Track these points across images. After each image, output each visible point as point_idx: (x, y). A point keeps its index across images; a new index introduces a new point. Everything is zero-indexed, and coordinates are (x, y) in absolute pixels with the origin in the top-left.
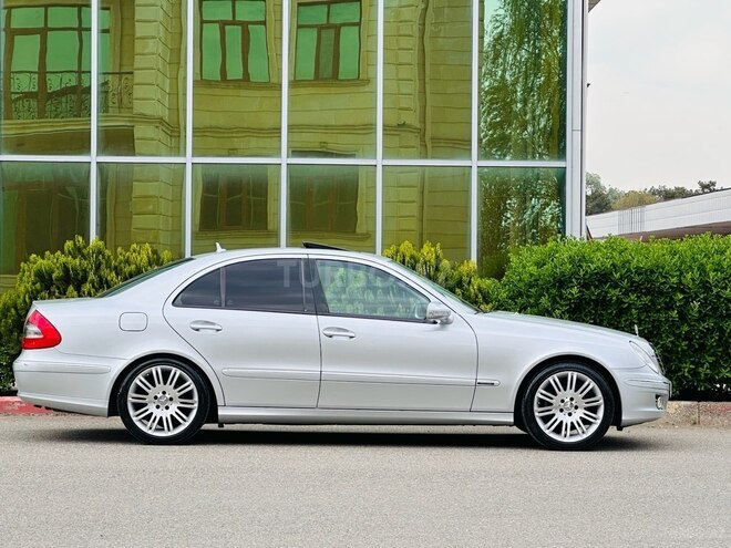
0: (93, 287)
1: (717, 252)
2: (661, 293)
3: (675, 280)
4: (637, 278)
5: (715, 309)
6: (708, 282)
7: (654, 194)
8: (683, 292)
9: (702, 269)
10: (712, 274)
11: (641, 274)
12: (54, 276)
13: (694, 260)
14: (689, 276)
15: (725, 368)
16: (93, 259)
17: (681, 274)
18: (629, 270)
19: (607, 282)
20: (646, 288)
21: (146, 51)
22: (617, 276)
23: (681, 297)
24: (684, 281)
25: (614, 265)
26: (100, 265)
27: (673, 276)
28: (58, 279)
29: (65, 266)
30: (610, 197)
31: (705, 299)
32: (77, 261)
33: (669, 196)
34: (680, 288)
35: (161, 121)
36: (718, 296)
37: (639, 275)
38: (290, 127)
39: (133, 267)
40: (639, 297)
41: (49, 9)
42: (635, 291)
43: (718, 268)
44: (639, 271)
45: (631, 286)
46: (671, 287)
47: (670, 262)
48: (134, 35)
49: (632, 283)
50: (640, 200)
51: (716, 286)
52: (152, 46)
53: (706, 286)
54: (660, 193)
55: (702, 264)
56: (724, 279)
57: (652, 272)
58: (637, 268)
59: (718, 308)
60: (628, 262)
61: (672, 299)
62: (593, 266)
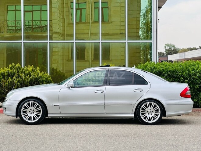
0: (16, 77)
1: (193, 65)
2: (177, 77)
3: (181, 74)
4: (170, 73)
5: (192, 82)
6: (190, 74)
7: (188, 49)
8: (183, 77)
9: (189, 70)
10: (191, 72)
11: (171, 72)
12: (5, 74)
13: (186, 68)
14: (185, 72)
15: (195, 99)
16: (16, 70)
17: (183, 72)
18: (167, 71)
19: (161, 74)
20: (172, 76)
21: (55, 15)
22: (164, 73)
23: (182, 78)
24: (183, 74)
25: (163, 70)
26: (19, 71)
27: (180, 73)
28: (6, 75)
29: (8, 72)
30: (177, 50)
31: (190, 79)
32: (12, 70)
33: (192, 49)
34: (182, 76)
35: (59, 33)
36: (193, 78)
37: (170, 72)
38: (76, 33)
39: (28, 72)
40: (170, 79)
41: (33, 6)
42: (169, 77)
43: (193, 70)
44: (170, 71)
45: (168, 76)
46: (180, 76)
47: (179, 68)
48: (52, 11)
49: (168, 75)
50: (185, 51)
51: (193, 75)
52: (56, 14)
53: (190, 75)
54: (190, 49)
55: (189, 69)
56: (195, 73)
57: (174, 71)
58: (170, 70)
59: (193, 81)
60: (167, 69)
61: (180, 79)
62: (157, 70)
